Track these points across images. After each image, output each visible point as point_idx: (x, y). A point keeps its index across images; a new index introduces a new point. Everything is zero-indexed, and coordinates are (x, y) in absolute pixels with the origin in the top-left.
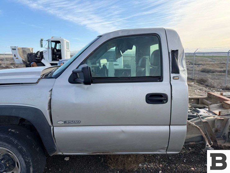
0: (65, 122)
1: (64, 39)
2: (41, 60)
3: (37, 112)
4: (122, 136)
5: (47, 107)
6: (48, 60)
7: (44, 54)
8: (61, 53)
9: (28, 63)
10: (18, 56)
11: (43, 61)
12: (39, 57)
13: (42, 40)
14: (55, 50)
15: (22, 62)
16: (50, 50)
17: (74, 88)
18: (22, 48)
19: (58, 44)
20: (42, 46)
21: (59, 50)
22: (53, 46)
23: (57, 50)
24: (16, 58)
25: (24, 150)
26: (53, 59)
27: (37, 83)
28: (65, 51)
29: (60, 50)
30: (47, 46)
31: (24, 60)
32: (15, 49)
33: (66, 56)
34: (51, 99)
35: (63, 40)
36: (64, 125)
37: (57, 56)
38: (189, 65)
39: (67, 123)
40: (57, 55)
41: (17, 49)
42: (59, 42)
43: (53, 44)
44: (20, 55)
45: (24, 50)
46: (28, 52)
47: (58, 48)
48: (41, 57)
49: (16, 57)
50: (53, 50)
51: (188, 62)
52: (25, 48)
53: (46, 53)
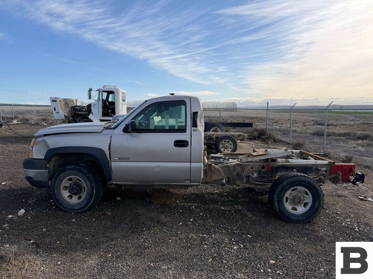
0: (119, 158)
1: (120, 89)
2: (89, 115)
3: (101, 151)
4: (158, 169)
5: (108, 148)
6: (97, 115)
7: (92, 108)
8: (114, 107)
9: (71, 118)
10: (59, 109)
11: (90, 117)
12: (85, 111)
13: (90, 90)
14: (107, 103)
15: (64, 118)
16: (101, 102)
17: (126, 136)
18: (64, 99)
19: (111, 95)
20: (90, 97)
21: (112, 102)
22: (105, 98)
23: (109, 102)
24: (57, 113)
25: (91, 177)
26: (104, 115)
27: (101, 132)
28: (120, 105)
29: (114, 102)
30: (96, 98)
31: (66, 115)
32: (56, 101)
33: (122, 110)
34: (110, 143)
35: (118, 90)
36: (118, 160)
37: (110, 111)
38: (314, 125)
39: (121, 159)
40: (109, 108)
41: (58, 102)
42: (112, 92)
43: (105, 94)
44: (61, 108)
45: (66, 102)
46: (71, 105)
47: (110, 100)
48: (88, 111)
49: (57, 111)
50: (104, 102)
51: (313, 121)
52: (68, 99)
53: (95, 106)
